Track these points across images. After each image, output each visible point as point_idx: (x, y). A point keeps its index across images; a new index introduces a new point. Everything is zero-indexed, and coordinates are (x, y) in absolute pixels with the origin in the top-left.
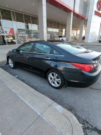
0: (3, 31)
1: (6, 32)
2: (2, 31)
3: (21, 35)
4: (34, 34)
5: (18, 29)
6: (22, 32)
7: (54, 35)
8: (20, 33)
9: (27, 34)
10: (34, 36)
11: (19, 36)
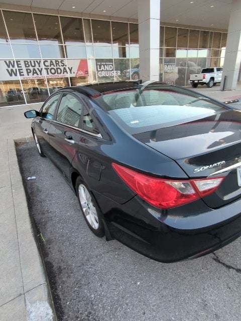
0: (65, 68)
1: (71, 70)
2: (62, 68)
3: (103, 74)
4: (136, 70)
5: (96, 60)
6: (107, 65)
7: (191, 68)
8: (100, 68)
9: (116, 69)
10: (134, 73)
11: (99, 77)
